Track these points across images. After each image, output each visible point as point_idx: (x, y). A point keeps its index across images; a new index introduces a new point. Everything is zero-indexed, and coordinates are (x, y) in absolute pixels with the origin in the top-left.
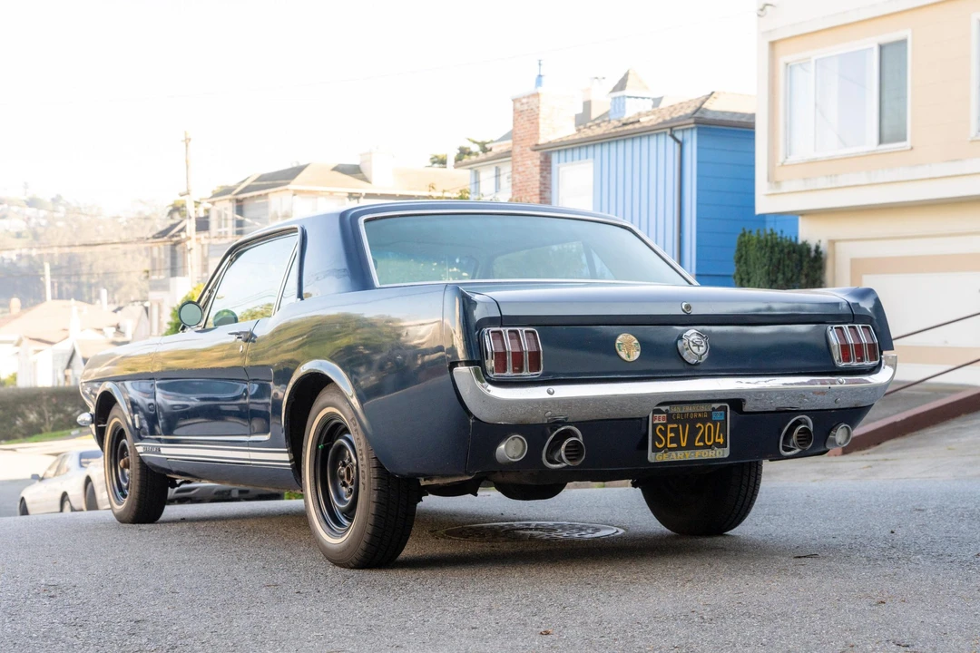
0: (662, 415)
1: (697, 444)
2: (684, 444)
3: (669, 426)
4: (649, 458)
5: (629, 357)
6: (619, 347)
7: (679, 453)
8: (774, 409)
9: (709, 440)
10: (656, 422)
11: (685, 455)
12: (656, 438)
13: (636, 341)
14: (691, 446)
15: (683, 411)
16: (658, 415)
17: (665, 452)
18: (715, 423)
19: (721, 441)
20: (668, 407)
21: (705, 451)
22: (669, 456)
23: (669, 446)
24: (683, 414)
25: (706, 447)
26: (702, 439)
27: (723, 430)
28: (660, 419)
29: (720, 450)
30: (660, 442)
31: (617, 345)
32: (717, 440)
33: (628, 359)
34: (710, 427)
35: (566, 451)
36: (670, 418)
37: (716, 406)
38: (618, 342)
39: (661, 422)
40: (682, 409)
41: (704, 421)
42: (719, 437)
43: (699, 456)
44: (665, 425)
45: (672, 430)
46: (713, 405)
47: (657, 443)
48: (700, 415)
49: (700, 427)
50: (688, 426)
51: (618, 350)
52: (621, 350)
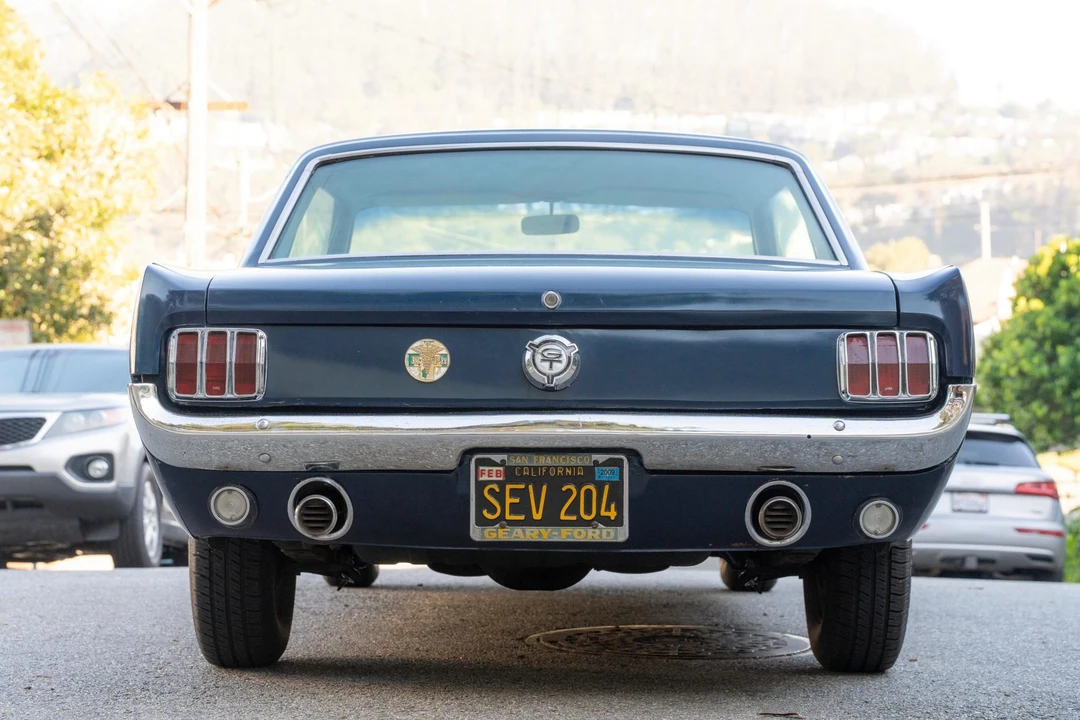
0: (495, 469)
1: (563, 517)
2: (537, 516)
3: (508, 487)
4: (472, 535)
5: (424, 375)
6: (410, 359)
7: (528, 530)
9: (588, 511)
10: (485, 478)
11: (540, 535)
12: (482, 503)
13: (445, 351)
14: (551, 519)
15: (535, 464)
16: (487, 468)
17: (502, 527)
18: (600, 487)
19: (613, 514)
20: (504, 457)
21: (582, 530)
22: (510, 533)
23: (508, 517)
24: (536, 468)
25: (581, 523)
26: (574, 509)
27: (615, 497)
28: (492, 474)
29: (611, 530)
30: (493, 510)
31: (407, 356)
32: (603, 513)
33: (423, 379)
34: (588, 493)
36: (511, 474)
37: (602, 458)
38: (410, 351)
39: (494, 478)
40: (531, 460)
41: (577, 481)
42: (608, 508)
43: (568, 537)
44: (502, 485)
45: (514, 493)
46: (595, 457)
47: (485, 512)
48: (569, 471)
49: (569, 492)
50: (545, 487)
51: (407, 362)
52: (412, 365)
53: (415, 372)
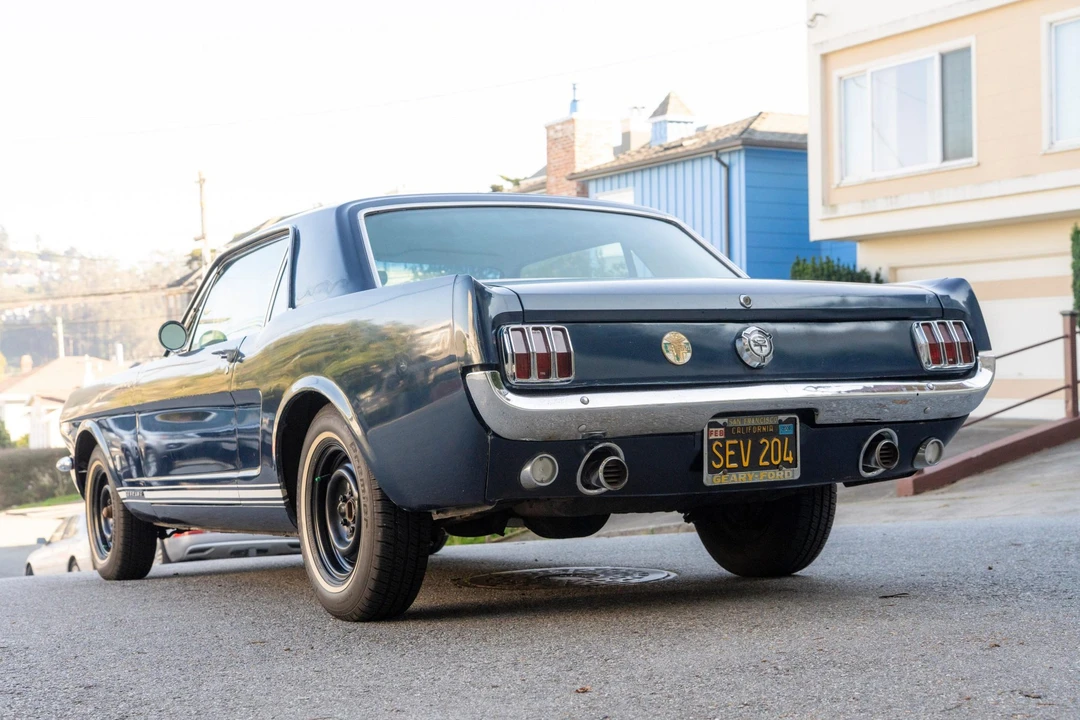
0: (719, 429)
1: (761, 464)
2: (746, 464)
3: (728, 442)
4: (705, 481)
5: (678, 359)
6: (666, 347)
7: (740, 474)
8: (851, 421)
9: (776, 458)
10: (712, 437)
11: (747, 478)
12: (712, 456)
13: (686, 341)
14: (754, 466)
15: (745, 424)
16: (714, 430)
17: (724, 474)
18: (782, 438)
19: (790, 459)
20: (726, 420)
21: (772, 472)
22: (729, 478)
23: (728, 466)
24: (745, 427)
25: (772, 467)
26: (767, 458)
27: (792, 447)
28: (718, 434)
29: (790, 470)
30: (718, 461)
31: (663, 346)
32: (785, 459)
33: (677, 362)
34: (776, 443)
35: (605, 473)
36: (729, 432)
37: (783, 417)
38: (664, 341)
39: (719, 437)
40: (742, 421)
41: (769, 435)
42: (788, 455)
43: (764, 478)
44: (723, 441)
45: (732, 447)
46: (781, 417)
47: (713, 463)
48: (764, 429)
49: (765, 443)
50: (750, 442)
51: (665, 351)
52: (668, 351)
53: (671, 356)
